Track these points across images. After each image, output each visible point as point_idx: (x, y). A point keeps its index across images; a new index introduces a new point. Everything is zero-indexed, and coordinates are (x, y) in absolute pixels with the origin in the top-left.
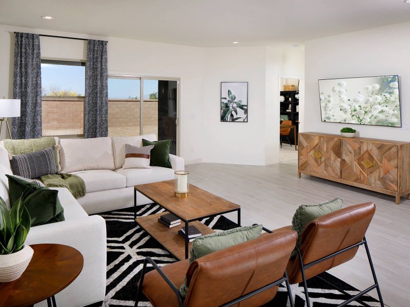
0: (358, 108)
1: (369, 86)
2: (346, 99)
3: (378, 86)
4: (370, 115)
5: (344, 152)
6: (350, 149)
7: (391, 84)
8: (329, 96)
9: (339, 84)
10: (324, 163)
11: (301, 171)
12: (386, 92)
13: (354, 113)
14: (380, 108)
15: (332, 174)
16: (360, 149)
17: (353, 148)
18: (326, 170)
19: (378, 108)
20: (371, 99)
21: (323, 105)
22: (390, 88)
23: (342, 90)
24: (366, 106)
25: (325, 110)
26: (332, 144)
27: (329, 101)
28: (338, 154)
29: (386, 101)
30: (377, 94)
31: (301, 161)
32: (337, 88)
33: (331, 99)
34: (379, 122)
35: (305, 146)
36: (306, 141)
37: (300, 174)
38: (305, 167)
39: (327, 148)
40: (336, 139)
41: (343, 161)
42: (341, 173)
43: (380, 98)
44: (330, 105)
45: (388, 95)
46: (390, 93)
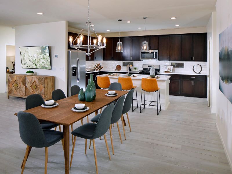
0: (35, 60)
1: (37, 50)
2: (30, 56)
3: (41, 51)
4: (39, 63)
5: (26, 83)
6: (28, 81)
7: (45, 50)
8: (24, 54)
9: (27, 48)
10: (18, 90)
11: (9, 95)
12: (44, 54)
13: (34, 62)
14: (42, 61)
15: (22, 94)
16: (32, 80)
17: (29, 80)
18: (19, 93)
19: (41, 61)
20: (39, 57)
21: (22, 57)
22: (45, 52)
23: (28, 51)
24: (37, 59)
25: (24, 60)
26: (22, 79)
27: (25, 56)
28: (24, 84)
29: (44, 58)
30: (40, 54)
31: (9, 89)
32: (27, 50)
33: (25, 55)
34: (42, 67)
35: (11, 81)
36: (11, 79)
37: (9, 96)
38: (11, 93)
39: (20, 82)
40: (23, 77)
41: (26, 87)
42: (25, 93)
43: (42, 56)
44: (25, 58)
45: (44, 55)
46: (45, 54)
